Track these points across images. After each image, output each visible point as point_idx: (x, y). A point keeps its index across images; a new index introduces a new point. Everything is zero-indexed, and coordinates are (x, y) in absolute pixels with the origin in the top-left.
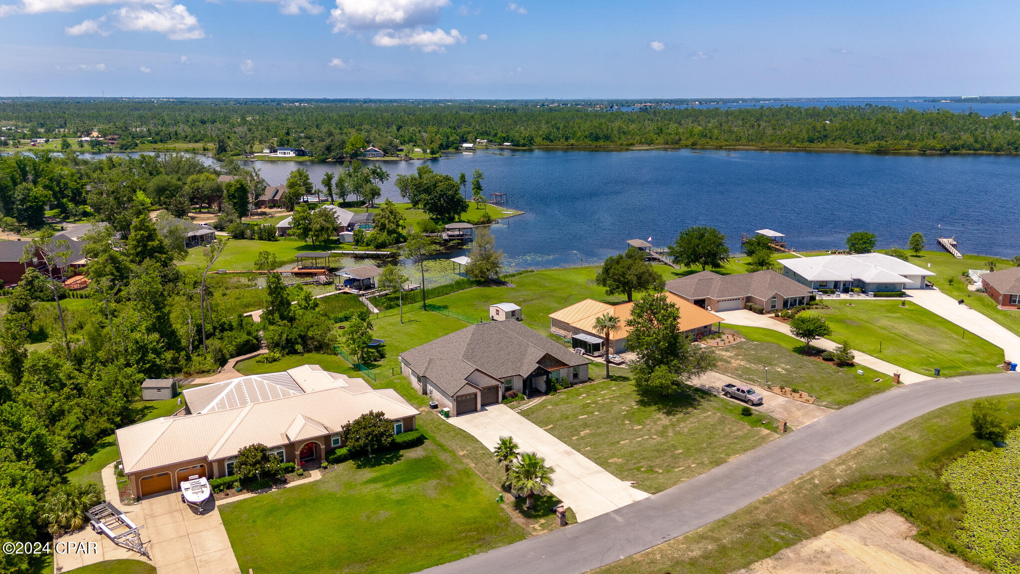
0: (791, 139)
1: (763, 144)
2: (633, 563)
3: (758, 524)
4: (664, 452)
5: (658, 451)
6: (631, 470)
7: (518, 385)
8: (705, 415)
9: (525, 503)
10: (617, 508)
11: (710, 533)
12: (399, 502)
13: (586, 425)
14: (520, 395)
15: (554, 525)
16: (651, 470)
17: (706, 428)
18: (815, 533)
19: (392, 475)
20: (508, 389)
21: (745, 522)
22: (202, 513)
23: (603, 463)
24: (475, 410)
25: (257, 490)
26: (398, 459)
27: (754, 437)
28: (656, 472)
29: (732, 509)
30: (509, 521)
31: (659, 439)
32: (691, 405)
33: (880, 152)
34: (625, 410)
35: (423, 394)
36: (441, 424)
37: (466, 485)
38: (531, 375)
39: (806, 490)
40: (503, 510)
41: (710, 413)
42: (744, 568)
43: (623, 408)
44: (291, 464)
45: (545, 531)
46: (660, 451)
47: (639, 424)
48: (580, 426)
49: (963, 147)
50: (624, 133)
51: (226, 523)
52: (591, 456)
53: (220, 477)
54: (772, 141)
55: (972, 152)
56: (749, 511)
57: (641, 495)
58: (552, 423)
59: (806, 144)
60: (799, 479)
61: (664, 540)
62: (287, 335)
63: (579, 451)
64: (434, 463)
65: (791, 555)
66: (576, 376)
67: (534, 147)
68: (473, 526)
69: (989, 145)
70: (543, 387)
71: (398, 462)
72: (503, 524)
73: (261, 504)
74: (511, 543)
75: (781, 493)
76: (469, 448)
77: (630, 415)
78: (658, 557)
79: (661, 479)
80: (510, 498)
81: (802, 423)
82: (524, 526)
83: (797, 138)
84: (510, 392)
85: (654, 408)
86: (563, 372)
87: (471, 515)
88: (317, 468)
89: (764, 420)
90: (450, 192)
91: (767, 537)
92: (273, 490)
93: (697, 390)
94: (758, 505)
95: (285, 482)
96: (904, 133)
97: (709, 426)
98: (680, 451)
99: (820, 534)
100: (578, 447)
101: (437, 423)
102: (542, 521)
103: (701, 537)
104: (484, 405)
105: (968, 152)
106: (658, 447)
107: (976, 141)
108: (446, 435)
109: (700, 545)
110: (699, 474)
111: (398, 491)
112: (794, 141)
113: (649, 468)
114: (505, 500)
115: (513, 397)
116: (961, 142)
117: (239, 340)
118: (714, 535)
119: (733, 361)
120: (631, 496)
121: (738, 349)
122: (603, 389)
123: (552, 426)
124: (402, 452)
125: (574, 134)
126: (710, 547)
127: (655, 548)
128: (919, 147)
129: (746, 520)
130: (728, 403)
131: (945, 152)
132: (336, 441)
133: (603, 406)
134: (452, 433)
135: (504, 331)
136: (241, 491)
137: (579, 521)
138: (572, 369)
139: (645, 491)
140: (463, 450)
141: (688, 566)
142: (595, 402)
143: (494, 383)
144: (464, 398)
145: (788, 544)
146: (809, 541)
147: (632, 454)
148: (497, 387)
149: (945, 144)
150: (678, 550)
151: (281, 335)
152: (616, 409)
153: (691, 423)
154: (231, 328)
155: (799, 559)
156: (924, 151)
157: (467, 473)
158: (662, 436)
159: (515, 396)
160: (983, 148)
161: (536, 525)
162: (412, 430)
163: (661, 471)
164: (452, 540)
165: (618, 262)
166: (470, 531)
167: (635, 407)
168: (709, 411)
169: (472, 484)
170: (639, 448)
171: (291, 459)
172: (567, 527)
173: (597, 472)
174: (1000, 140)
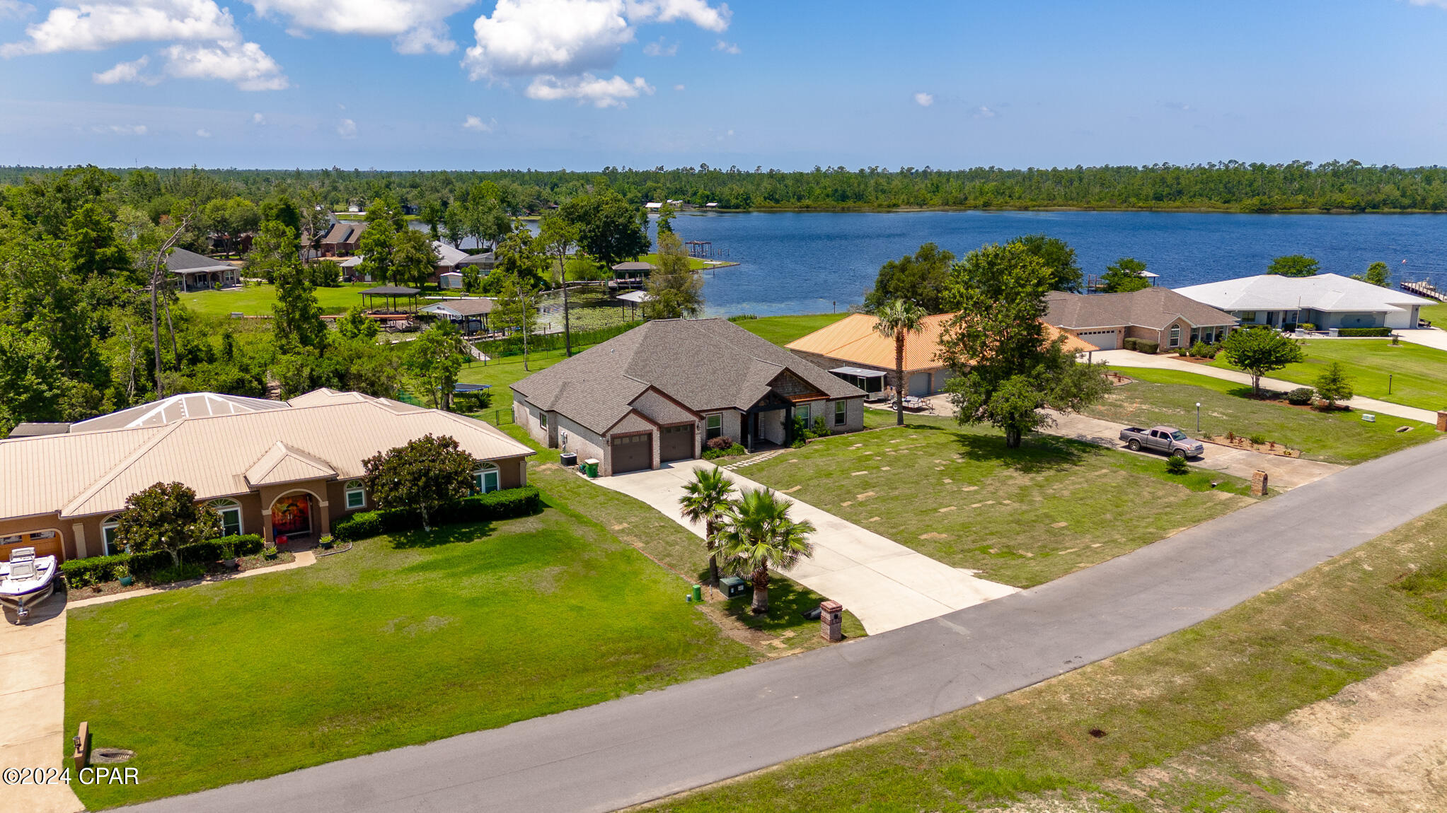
0: (1128, 197)
1: (1088, 202)
2: (1009, 710)
3: (1273, 639)
4: (1031, 524)
5: (1018, 522)
6: (969, 551)
7: (732, 427)
8: (1096, 473)
9: (750, 603)
10: (951, 611)
11: (1171, 655)
12: (473, 602)
13: (865, 485)
14: (736, 445)
15: (815, 640)
16: (1010, 552)
17: (1105, 491)
18: (1410, 655)
19: (468, 558)
20: (712, 433)
21: (1243, 636)
22: (27, 621)
23: (909, 540)
24: (650, 467)
25: (169, 582)
26: (484, 534)
27: (1205, 503)
28: (1022, 556)
29: (1206, 612)
30: (716, 635)
31: (1017, 505)
32: (1066, 460)
33: (1262, 210)
34: (940, 464)
35: (551, 446)
36: (579, 487)
37: (624, 575)
38: (756, 405)
39: (1352, 581)
40: (701, 616)
41: (1104, 471)
42: (1273, 720)
43: (937, 461)
44: (255, 536)
45: (797, 651)
46: (1021, 523)
47: (971, 483)
48: (856, 486)
49: (1384, 204)
50: (883, 192)
51: (72, 640)
52: (882, 529)
53: (90, 555)
54: (1101, 200)
55: (1399, 210)
56: (1244, 614)
57: (999, 591)
58: (800, 484)
59: (1152, 203)
60: (1328, 563)
61: (1071, 666)
62: (312, 370)
63: (856, 522)
64: (560, 541)
65: (1374, 695)
66: (840, 419)
67: (751, 209)
68: (634, 644)
69: (1424, 200)
70: (779, 434)
71: (485, 539)
72: (702, 640)
73: (166, 606)
74: (720, 670)
75: (1300, 587)
76: (633, 519)
77: (952, 472)
78: (1064, 698)
79: (1035, 567)
80: (716, 596)
81: (1294, 484)
82: (748, 644)
83: (1137, 196)
84: (715, 440)
85: (994, 462)
86: (817, 409)
87: (632, 624)
88: (310, 549)
89: (1215, 480)
90: (620, 220)
91: (1303, 663)
92: (204, 583)
93: (1070, 442)
94: (1258, 605)
95: (236, 568)
96: (1296, 185)
97: (1110, 488)
98: (1063, 524)
99: (1420, 656)
100: (854, 518)
101: (572, 485)
102: (789, 633)
103: (1153, 663)
104: (666, 461)
105: (1392, 210)
106: (1017, 517)
107: (1403, 195)
108: (590, 502)
109: (1155, 677)
110: (1114, 557)
111: (475, 584)
112: (1133, 200)
113: (1005, 550)
114: (707, 598)
115: (723, 449)
116: (1381, 197)
117: (223, 377)
118: (1181, 657)
119: (1125, 404)
120: (977, 591)
121: (1129, 391)
122: (893, 437)
123: (798, 487)
124: (494, 525)
125: (810, 192)
126: (1178, 680)
127: (1054, 681)
128: (1319, 204)
129: (1241, 631)
130: (1135, 458)
131: (1359, 209)
132: (355, 499)
133: (897, 459)
134: (601, 498)
135: (704, 335)
136: (132, 584)
137: (870, 632)
138: (833, 404)
139: (1007, 583)
140: (621, 523)
141: (1140, 717)
142: (883, 454)
143: (687, 417)
144: (626, 441)
145: (1359, 675)
146: (1402, 669)
147: (965, 527)
148: (691, 427)
149: (1359, 198)
150: (1108, 686)
151: (299, 370)
152: (923, 463)
153: (1074, 483)
154: (211, 359)
155: (1396, 703)
156: (1328, 210)
157: (627, 556)
158: (1022, 501)
159: (726, 446)
160: (1414, 205)
161: (777, 642)
162: (518, 486)
163: (1030, 555)
164: (586, 670)
165: (903, 269)
166: (627, 652)
167: (960, 461)
168: (1102, 468)
169: (636, 573)
170: (979, 519)
171: (254, 524)
172: (844, 643)
173: (899, 554)
174: (1438, 193)
